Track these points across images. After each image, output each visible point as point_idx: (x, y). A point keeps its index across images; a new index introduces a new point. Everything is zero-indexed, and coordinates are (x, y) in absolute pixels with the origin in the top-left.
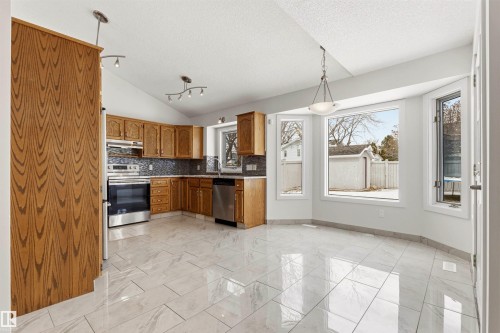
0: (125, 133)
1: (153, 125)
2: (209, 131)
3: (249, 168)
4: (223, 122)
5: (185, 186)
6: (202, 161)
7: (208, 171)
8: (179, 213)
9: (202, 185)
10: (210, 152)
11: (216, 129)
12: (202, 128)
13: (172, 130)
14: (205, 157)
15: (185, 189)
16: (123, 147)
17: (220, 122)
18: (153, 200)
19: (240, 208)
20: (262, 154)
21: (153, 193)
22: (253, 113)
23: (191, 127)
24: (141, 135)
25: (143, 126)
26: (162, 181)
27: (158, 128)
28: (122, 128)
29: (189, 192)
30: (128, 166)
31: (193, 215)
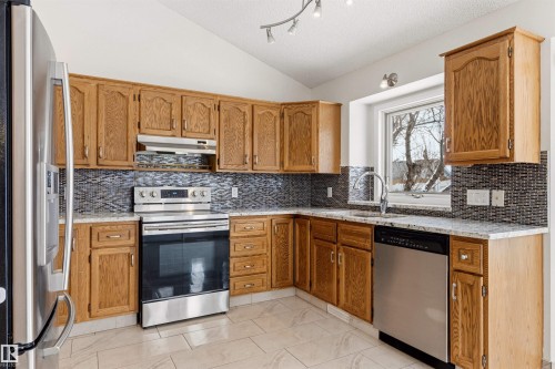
0: (182, 122)
1: (237, 103)
2: (355, 112)
3: (477, 197)
4: (391, 85)
5: (303, 233)
6: (339, 178)
7: (352, 200)
8: (289, 292)
9: (344, 238)
10: (355, 159)
11: (370, 106)
12: (339, 106)
13: (276, 113)
14: (346, 170)
15: (303, 241)
16: (179, 151)
17: (384, 84)
18: (235, 265)
19: (473, 326)
20: (533, 159)
21: (236, 249)
22: (509, 33)
23: (314, 104)
24: (214, 125)
25: (219, 107)
26: (255, 223)
27: (247, 109)
28: (176, 112)
29: (312, 250)
30: (190, 190)
31: (322, 304)
